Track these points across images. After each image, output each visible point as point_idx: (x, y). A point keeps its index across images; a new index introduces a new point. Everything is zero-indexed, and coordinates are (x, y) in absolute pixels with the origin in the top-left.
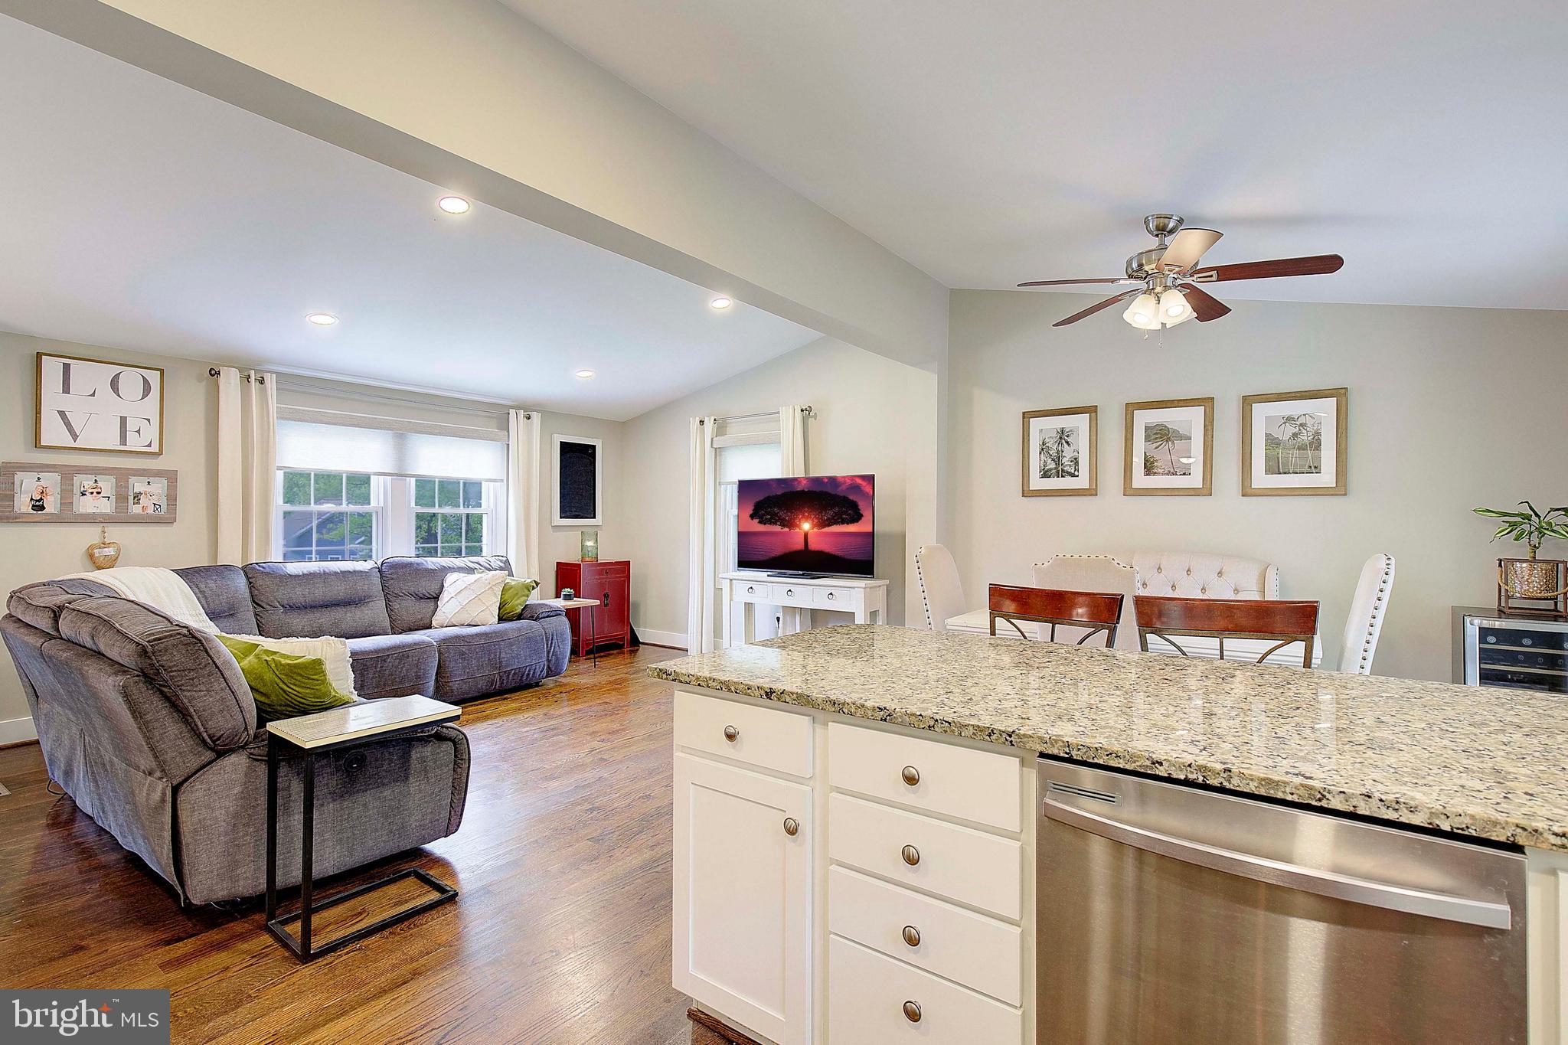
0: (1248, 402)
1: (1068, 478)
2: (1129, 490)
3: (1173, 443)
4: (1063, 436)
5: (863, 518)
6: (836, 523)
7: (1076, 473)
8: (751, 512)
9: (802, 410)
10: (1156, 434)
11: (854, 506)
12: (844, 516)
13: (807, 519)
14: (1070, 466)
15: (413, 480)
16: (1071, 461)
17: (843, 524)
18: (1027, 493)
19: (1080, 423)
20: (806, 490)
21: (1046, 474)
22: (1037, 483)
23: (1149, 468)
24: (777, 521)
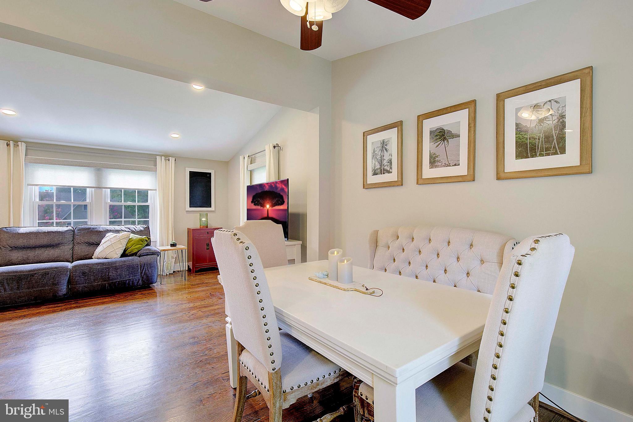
0: (501, 98)
1: (387, 174)
2: (420, 181)
3: (448, 141)
4: (384, 145)
5: (285, 203)
6: (277, 205)
7: (391, 170)
8: (251, 200)
9: (274, 147)
10: (436, 136)
11: (281, 197)
12: (279, 202)
13: (268, 203)
14: (388, 166)
15: (109, 190)
16: (388, 163)
17: (279, 205)
18: (366, 186)
19: (392, 135)
20: (268, 190)
21: (375, 174)
22: (372, 179)
23: (433, 162)
24: (259, 204)
